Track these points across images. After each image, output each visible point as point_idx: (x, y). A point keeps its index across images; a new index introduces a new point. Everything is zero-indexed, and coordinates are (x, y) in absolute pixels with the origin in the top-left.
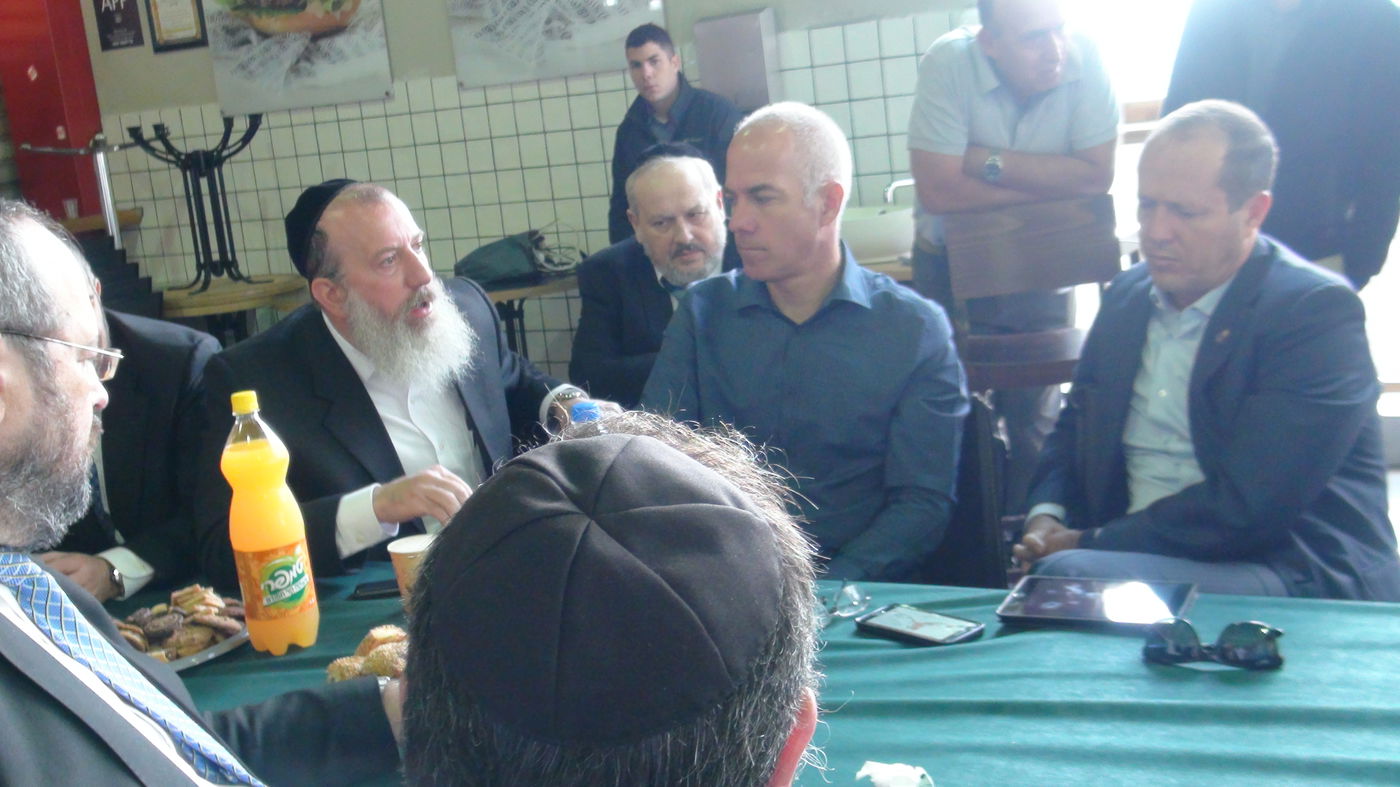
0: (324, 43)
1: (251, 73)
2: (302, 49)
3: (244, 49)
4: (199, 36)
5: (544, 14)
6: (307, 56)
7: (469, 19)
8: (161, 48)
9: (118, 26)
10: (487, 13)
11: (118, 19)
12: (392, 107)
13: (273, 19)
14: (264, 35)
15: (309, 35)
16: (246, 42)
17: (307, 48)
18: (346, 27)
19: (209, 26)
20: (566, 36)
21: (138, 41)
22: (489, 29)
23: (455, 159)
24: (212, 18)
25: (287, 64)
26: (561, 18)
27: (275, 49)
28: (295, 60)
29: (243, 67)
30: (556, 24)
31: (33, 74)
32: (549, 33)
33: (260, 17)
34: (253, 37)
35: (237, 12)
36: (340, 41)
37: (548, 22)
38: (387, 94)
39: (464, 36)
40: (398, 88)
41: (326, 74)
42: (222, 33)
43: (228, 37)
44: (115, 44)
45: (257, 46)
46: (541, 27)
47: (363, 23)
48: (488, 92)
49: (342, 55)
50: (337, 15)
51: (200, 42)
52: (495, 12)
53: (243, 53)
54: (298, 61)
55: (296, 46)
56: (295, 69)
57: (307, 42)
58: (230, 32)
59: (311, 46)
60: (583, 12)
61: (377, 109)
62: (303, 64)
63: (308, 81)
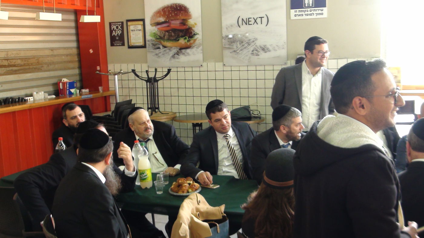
0: (183, 51)
1: (159, 56)
2: (176, 51)
3: (158, 50)
4: (143, 45)
5: (252, 49)
6: (178, 54)
7: (229, 48)
8: (130, 47)
9: (117, 40)
10: (235, 47)
11: (117, 38)
12: (202, 69)
13: (168, 43)
14: (165, 47)
15: (179, 48)
16: (159, 48)
17: (178, 51)
18: (191, 47)
19: (147, 43)
20: (258, 55)
21: (123, 44)
22: (235, 51)
23: (220, 84)
24: (149, 41)
25: (171, 55)
26: (257, 50)
27: (168, 51)
28: (173, 54)
29: (157, 55)
30: (255, 52)
31: (91, 51)
32: (252, 54)
33: (164, 42)
34: (161, 47)
35: (157, 40)
36: (188, 51)
37: (253, 51)
38: (201, 65)
39: (227, 53)
40: (204, 64)
41: (183, 59)
42: (151, 45)
43: (153, 46)
44: (115, 45)
45: (162, 49)
46: (251, 52)
47: (196, 46)
48: (232, 67)
49: (188, 54)
50: (188, 43)
51: (144, 47)
52: (237, 47)
53: (157, 51)
54: (174, 55)
55: (174, 51)
56: (173, 57)
57: (178, 50)
58: (153, 45)
59: (179, 51)
60: (263, 49)
61: (198, 69)
62: (176, 56)
63: (177, 60)
